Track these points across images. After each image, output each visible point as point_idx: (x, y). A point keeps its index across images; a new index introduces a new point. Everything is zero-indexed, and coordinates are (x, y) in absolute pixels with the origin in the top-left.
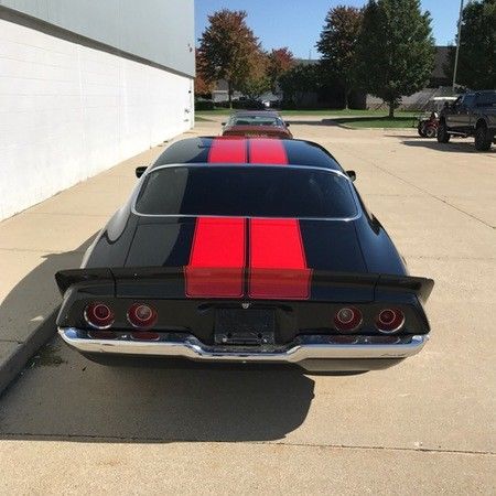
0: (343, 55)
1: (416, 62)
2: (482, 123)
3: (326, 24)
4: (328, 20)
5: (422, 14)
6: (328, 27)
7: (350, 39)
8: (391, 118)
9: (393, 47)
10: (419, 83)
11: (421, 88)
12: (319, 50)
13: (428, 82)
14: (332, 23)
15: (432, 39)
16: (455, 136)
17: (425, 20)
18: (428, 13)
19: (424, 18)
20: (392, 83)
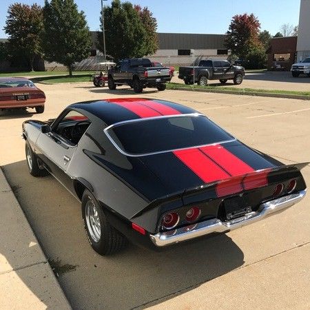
0: (25, 36)
1: (81, 41)
2: (136, 77)
3: (9, 15)
4: (9, 12)
5: (79, 12)
6: (11, 17)
7: (28, 25)
8: (71, 76)
9: (65, 32)
10: (85, 54)
11: (86, 57)
12: (7, 32)
13: (90, 53)
14: (12, 15)
15: (88, 27)
16: (119, 85)
17: (82, 16)
18: (82, 12)
19: (81, 14)
20: (69, 55)
